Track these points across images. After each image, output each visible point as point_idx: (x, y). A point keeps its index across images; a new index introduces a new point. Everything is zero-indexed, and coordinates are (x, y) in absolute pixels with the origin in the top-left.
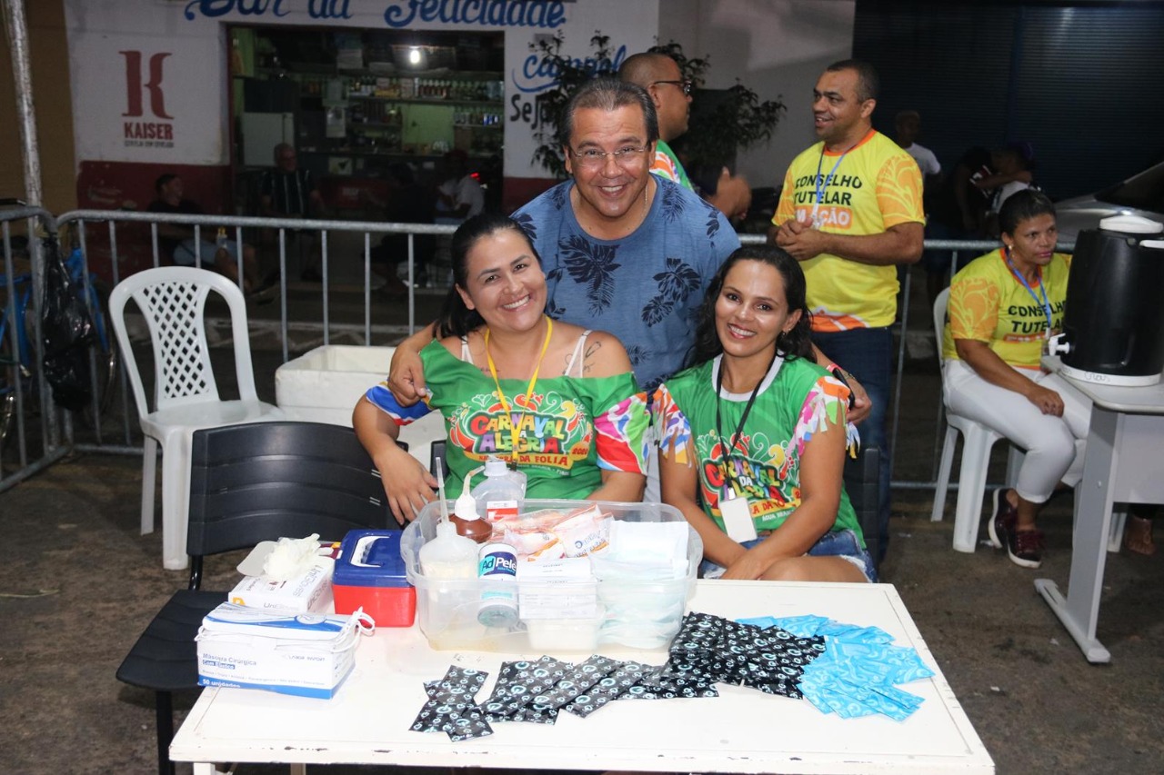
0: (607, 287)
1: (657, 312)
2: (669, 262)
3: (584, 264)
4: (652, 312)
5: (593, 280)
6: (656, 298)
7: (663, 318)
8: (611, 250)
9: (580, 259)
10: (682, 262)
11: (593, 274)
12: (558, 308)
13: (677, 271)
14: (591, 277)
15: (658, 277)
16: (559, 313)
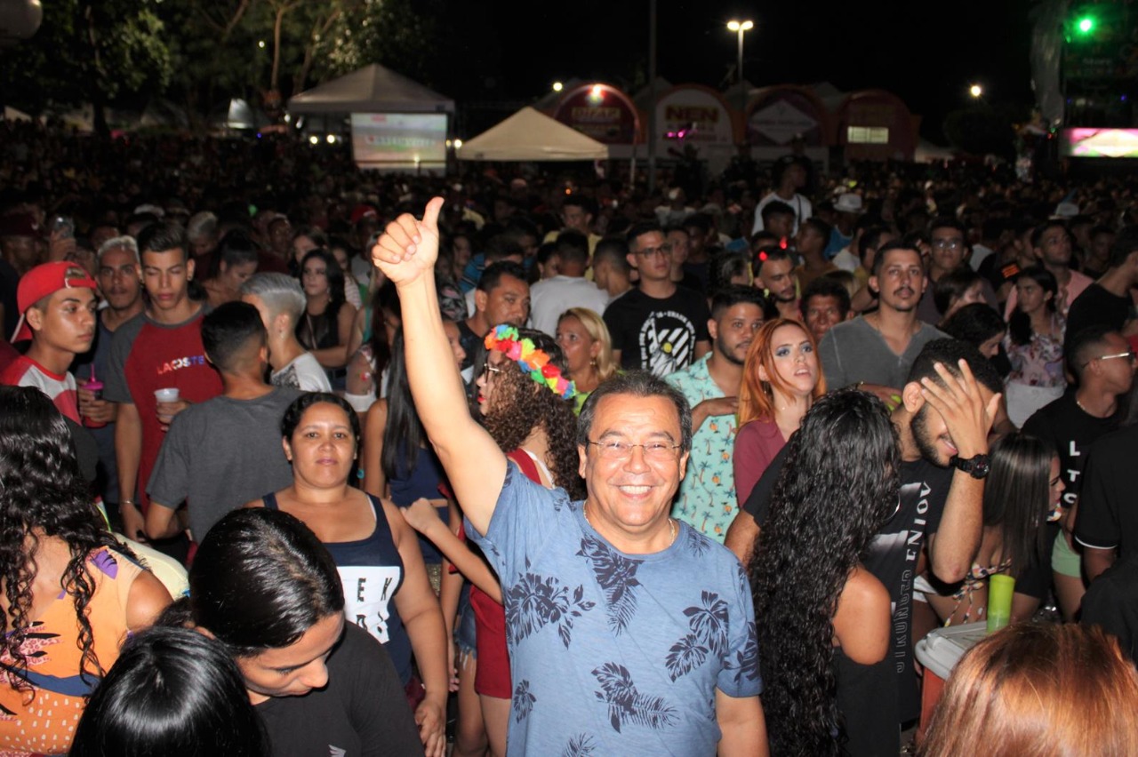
0: (628, 604)
1: (687, 656)
2: (704, 595)
3: (607, 567)
4: (681, 654)
5: (614, 588)
6: (688, 636)
7: (692, 669)
8: (632, 565)
9: (602, 559)
10: (720, 598)
11: (614, 582)
12: (584, 600)
13: (712, 610)
14: (610, 585)
15: (690, 611)
16: (583, 607)
